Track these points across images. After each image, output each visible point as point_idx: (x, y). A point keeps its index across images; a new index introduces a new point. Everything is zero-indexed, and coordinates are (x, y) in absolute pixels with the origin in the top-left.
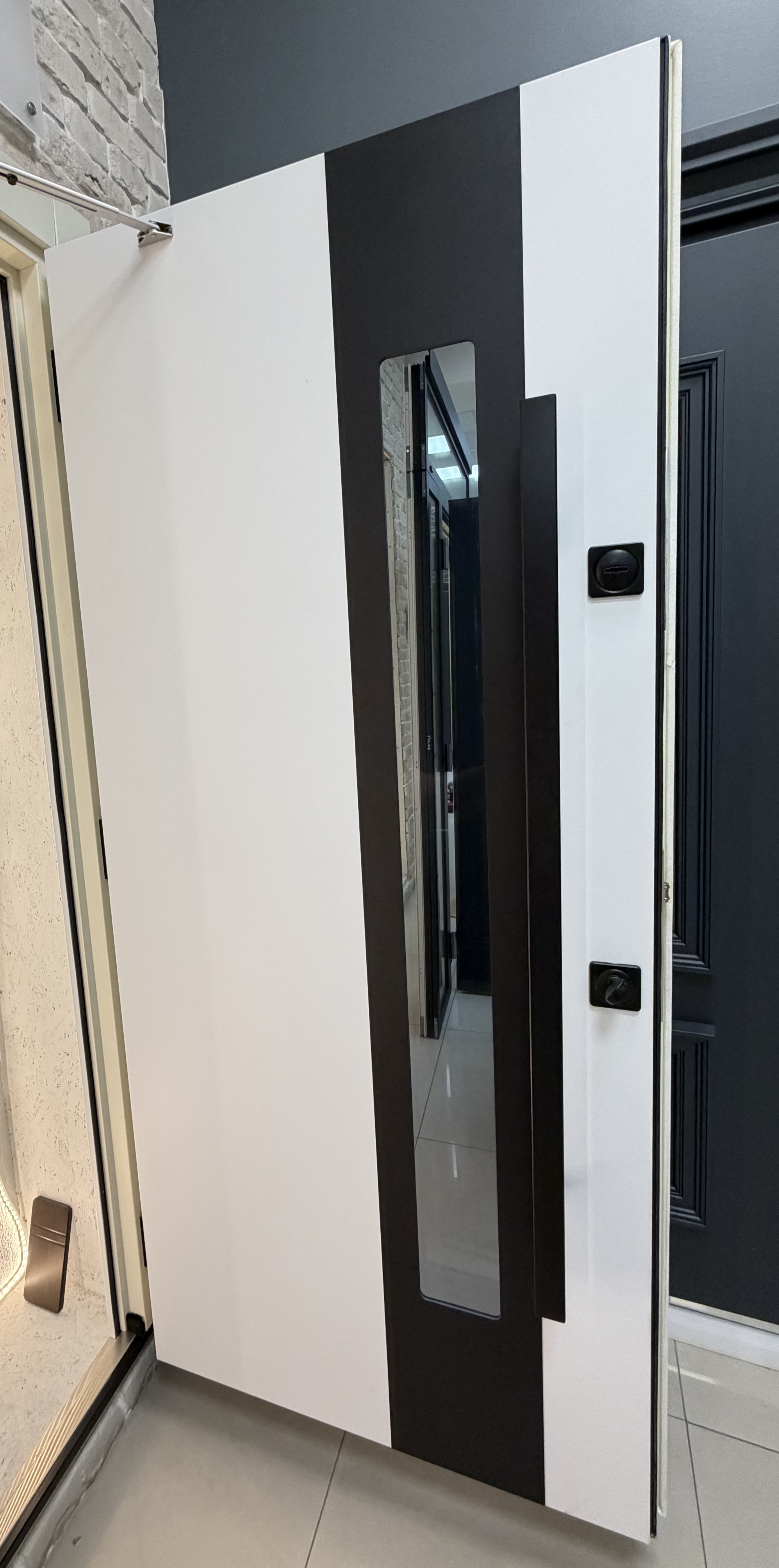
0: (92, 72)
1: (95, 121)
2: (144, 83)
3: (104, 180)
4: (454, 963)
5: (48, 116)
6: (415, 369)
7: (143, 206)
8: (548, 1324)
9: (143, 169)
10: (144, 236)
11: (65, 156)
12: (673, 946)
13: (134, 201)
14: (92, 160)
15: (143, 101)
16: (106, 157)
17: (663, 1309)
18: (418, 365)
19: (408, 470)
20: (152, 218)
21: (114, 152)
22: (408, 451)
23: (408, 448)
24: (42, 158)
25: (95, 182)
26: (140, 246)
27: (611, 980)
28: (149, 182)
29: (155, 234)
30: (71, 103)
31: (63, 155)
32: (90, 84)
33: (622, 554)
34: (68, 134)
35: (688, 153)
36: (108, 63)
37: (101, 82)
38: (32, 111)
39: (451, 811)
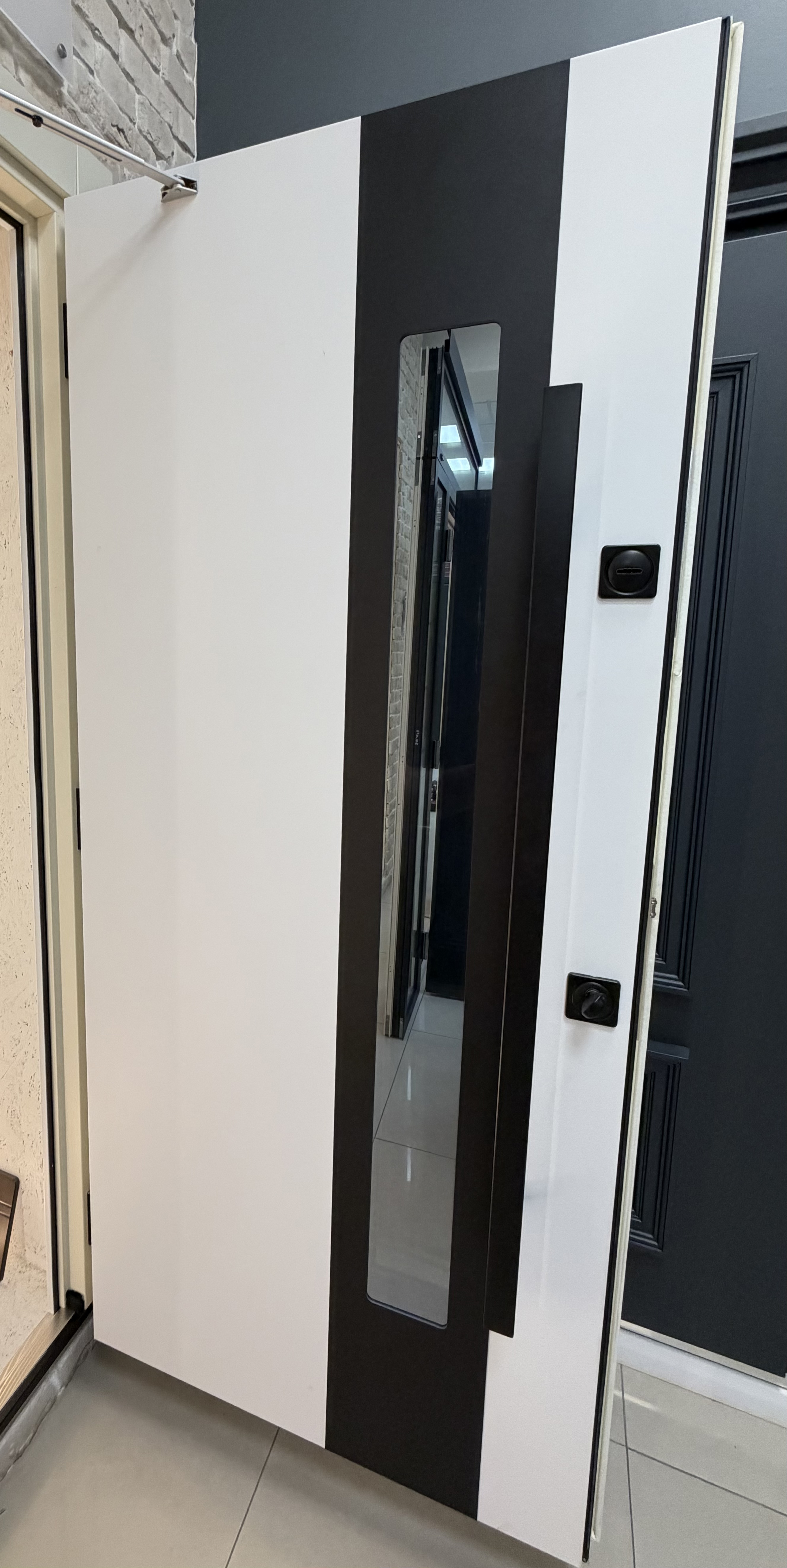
0: (126, 18)
1: (126, 70)
2: (179, 33)
3: (130, 132)
4: (424, 964)
5: (78, 60)
6: (434, 352)
7: (167, 162)
8: (494, 1338)
9: (171, 123)
10: (168, 191)
11: (92, 103)
12: (656, 964)
13: (159, 157)
14: (119, 111)
15: (176, 53)
16: (134, 108)
17: (615, 1332)
18: (437, 349)
19: (418, 456)
20: (177, 172)
21: (142, 104)
22: (419, 437)
23: (420, 433)
24: (68, 103)
25: (121, 133)
26: (162, 201)
27: (589, 993)
28: (176, 138)
29: (179, 189)
30: (102, 50)
31: (90, 102)
32: (123, 31)
33: (636, 555)
34: (97, 81)
35: (740, 145)
36: (143, 11)
37: (135, 30)
38: (62, 54)
39: (433, 810)
